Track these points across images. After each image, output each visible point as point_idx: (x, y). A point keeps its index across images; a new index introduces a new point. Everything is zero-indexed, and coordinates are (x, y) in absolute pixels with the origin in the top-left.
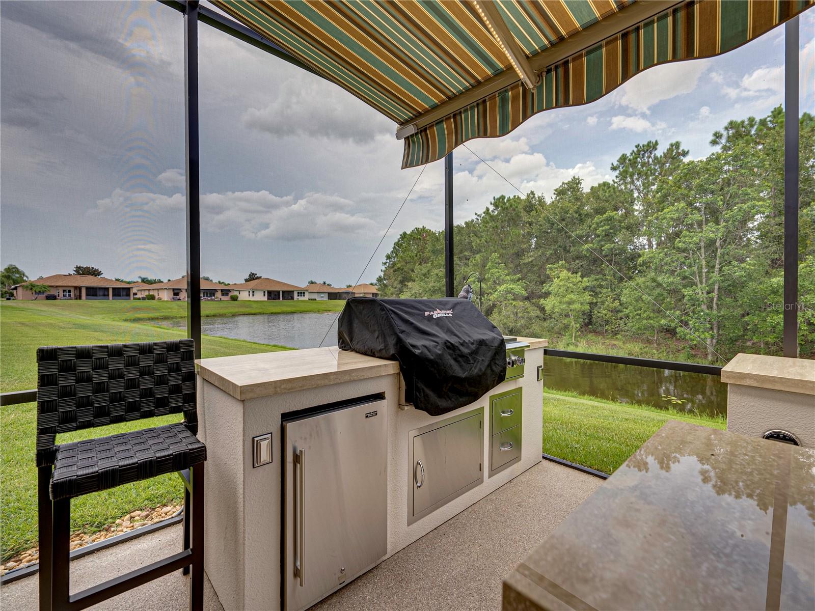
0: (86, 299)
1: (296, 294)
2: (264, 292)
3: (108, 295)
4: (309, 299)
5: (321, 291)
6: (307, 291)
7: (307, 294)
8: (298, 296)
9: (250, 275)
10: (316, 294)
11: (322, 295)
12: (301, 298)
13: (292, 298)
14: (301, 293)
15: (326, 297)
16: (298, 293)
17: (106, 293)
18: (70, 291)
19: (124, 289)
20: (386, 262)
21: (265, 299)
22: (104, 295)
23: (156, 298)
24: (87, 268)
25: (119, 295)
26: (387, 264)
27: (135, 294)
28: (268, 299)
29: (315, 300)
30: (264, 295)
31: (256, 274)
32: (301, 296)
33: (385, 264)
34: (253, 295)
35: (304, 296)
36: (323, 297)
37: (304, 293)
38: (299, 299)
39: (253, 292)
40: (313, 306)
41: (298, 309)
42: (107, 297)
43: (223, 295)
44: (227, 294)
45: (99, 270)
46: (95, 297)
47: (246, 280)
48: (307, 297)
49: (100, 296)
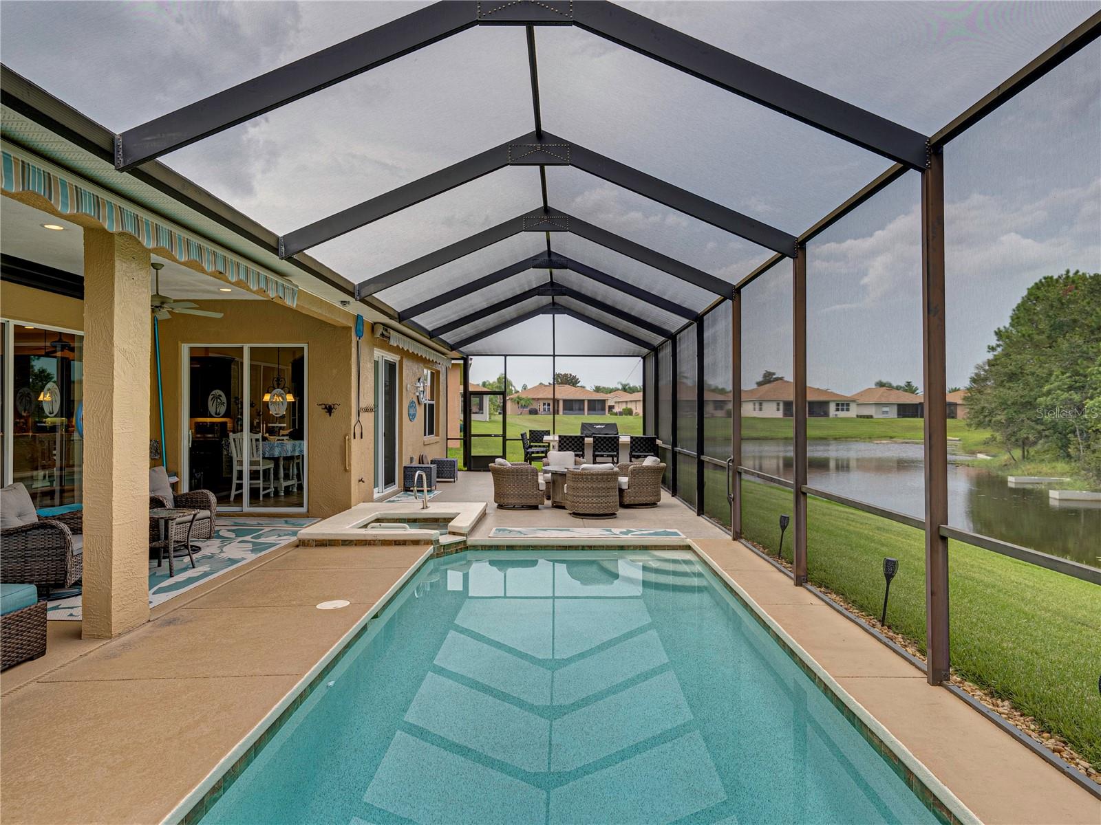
0: (564, 414)
1: (832, 407)
2: (778, 404)
3: (584, 410)
4: (857, 416)
5: (884, 401)
6: (854, 401)
7: (853, 407)
8: (837, 410)
9: (765, 376)
10: (874, 407)
11: (885, 409)
12: (842, 414)
13: (826, 414)
14: (843, 405)
15: (893, 412)
16: (838, 405)
17: (582, 407)
18: (549, 405)
19: (599, 401)
20: (998, 346)
21: (780, 415)
22: (580, 409)
23: (634, 413)
24: (566, 375)
25: (594, 410)
26: (999, 349)
27: (611, 408)
28: (785, 415)
29: (871, 417)
30: (778, 410)
31: (774, 374)
32: (843, 410)
33: (992, 349)
34: (761, 410)
35: (848, 410)
36: (887, 412)
37: (848, 405)
38: (839, 416)
39: (761, 404)
40: (865, 428)
41: (831, 432)
42: (581, 412)
43: (716, 409)
44: (722, 408)
45: (577, 377)
46: (571, 412)
47: (759, 384)
48: (854, 411)
49: (576, 410)
